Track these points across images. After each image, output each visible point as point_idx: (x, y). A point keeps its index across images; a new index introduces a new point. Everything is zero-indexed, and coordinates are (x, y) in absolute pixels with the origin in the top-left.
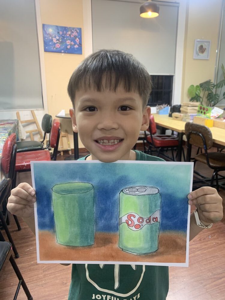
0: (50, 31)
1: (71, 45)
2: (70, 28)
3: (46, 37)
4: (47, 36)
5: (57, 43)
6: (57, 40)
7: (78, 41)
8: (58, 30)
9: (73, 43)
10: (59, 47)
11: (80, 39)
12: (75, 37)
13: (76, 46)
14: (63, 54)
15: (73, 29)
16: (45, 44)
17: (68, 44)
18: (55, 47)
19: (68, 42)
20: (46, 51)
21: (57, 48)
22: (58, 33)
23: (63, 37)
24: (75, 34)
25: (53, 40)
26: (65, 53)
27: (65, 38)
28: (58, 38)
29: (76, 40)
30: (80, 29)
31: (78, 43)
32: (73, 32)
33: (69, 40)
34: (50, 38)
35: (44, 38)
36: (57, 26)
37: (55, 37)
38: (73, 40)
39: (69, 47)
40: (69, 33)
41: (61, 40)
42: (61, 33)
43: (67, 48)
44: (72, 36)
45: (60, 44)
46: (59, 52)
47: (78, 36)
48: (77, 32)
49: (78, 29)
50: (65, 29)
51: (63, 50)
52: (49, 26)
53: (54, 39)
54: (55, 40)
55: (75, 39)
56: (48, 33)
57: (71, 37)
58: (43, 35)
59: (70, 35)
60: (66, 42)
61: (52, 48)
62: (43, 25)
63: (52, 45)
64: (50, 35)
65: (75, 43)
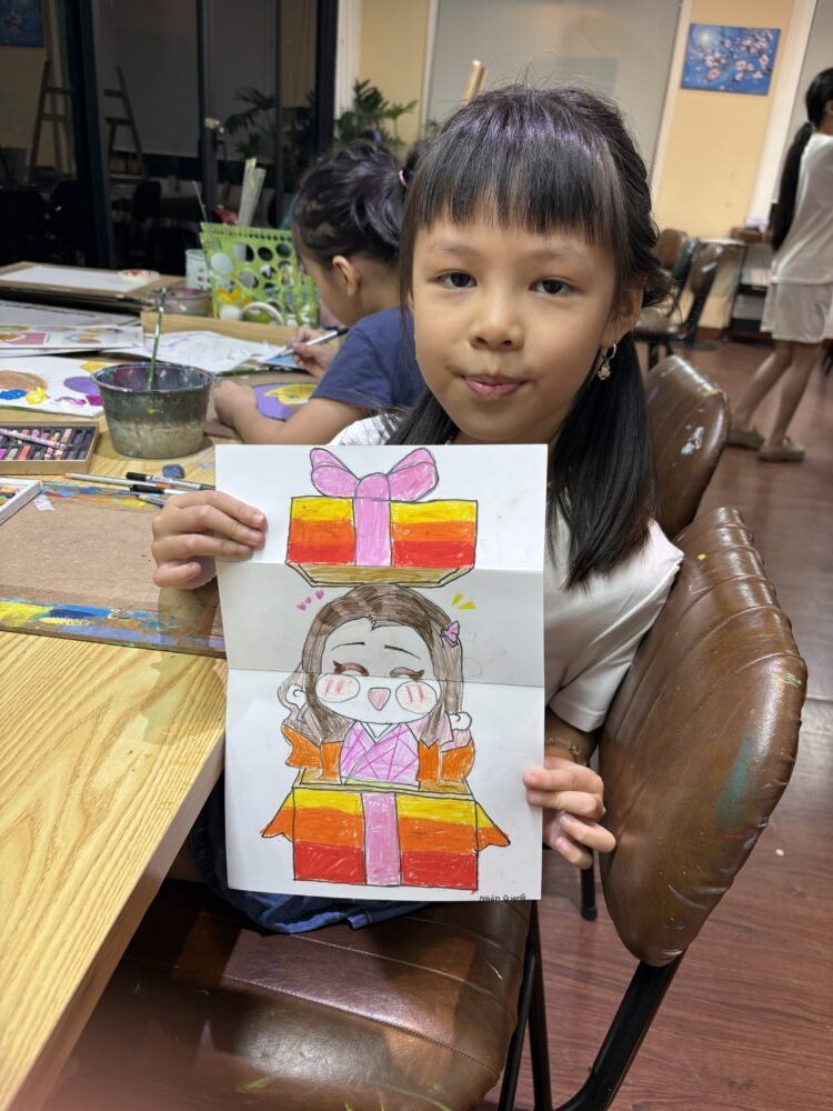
0: (706, 38)
1: (746, 71)
2: (753, 30)
3: (692, 54)
4: (693, 51)
5: (715, 67)
6: (717, 60)
7: (766, 63)
8: (723, 35)
9: (751, 67)
10: (717, 78)
11: (772, 57)
12: (760, 52)
14: (722, 95)
15: (760, 31)
16: (687, 69)
17: (740, 69)
18: (705, 77)
19: (741, 65)
20: (684, 86)
21: (710, 81)
22: (722, 43)
23: (730, 52)
24: (762, 44)
25: (704, 61)
26: (727, 91)
27: (735, 57)
28: (717, 55)
29: (761, 60)
30: (777, 33)
31: (764, 68)
32: (757, 40)
33: (744, 59)
34: (702, 55)
35: (687, 54)
36: (723, 27)
37: (713, 52)
38: (754, 59)
39: (738, 77)
40: (749, 42)
41: (723, 61)
42: (728, 43)
43: (734, 80)
44: (753, 50)
45: (720, 70)
46: (713, 88)
47: (769, 50)
48: (768, 39)
49: (772, 31)
50: (741, 32)
51: (723, 83)
52: (705, 27)
53: (709, 57)
54: (709, 62)
55: (760, 56)
56: (697, 43)
57: (749, 53)
58: (686, 50)
59: (748, 48)
60: (734, 65)
61: (699, 81)
62: (692, 27)
63: (700, 73)
64: (701, 48)
65: (757, 67)
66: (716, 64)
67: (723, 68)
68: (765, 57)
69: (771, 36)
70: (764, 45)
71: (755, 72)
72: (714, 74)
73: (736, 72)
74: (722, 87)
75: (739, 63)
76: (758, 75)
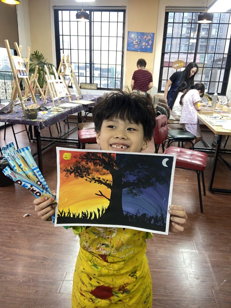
0: (133, 36)
1: (145, 45)
2: (146, 33)
4: (130, 40)
5: (136, 44)
7: (151, 43)
8: (138, 35)
9: (147, 44)
10: (137, 48)
11: (153, 41)
12: (149, 40)
13: (149, 47)
14: (139, 52)
15: (149, 34)
16: (128, 44)
17: (143, 45)
18: (134, 47)
19: (144, 44)
20: (128, 50)
22: (138, 37)
23: (140, 40)
24: (149, 37)
27: (142, 41)
28: (137, 41)
30: (154, 34)
32: (148, 36)
33: (145, 42)
34: (132, 41)
35: (128, 41)
36: (137, 32)
37: (135, 40)
38: (147, 42)
39: (143, 47)
41: (138, 43)
45: (138, 45)
46: (137, 51)
47: (151, 39)
48: (151, 36)
49: (152, 33)
50: (143, 34)
51: (139, 49)
52: (132, 32)
53: (134, 41)
54: (134, 43)
55: (149, 41)
56: (130, 37)
57: (146, 40)
58: (128, 39)
59: (145, 38)
60: (142, 44)
61: (132, 48)
62: (129, 32)
63: (132, 46)
64: (132, 39)
65: (149, 44)
67: (139, 44)
68: (150, 41)
69: (152, 35)
70: (150, 38)
72: (136, 46)
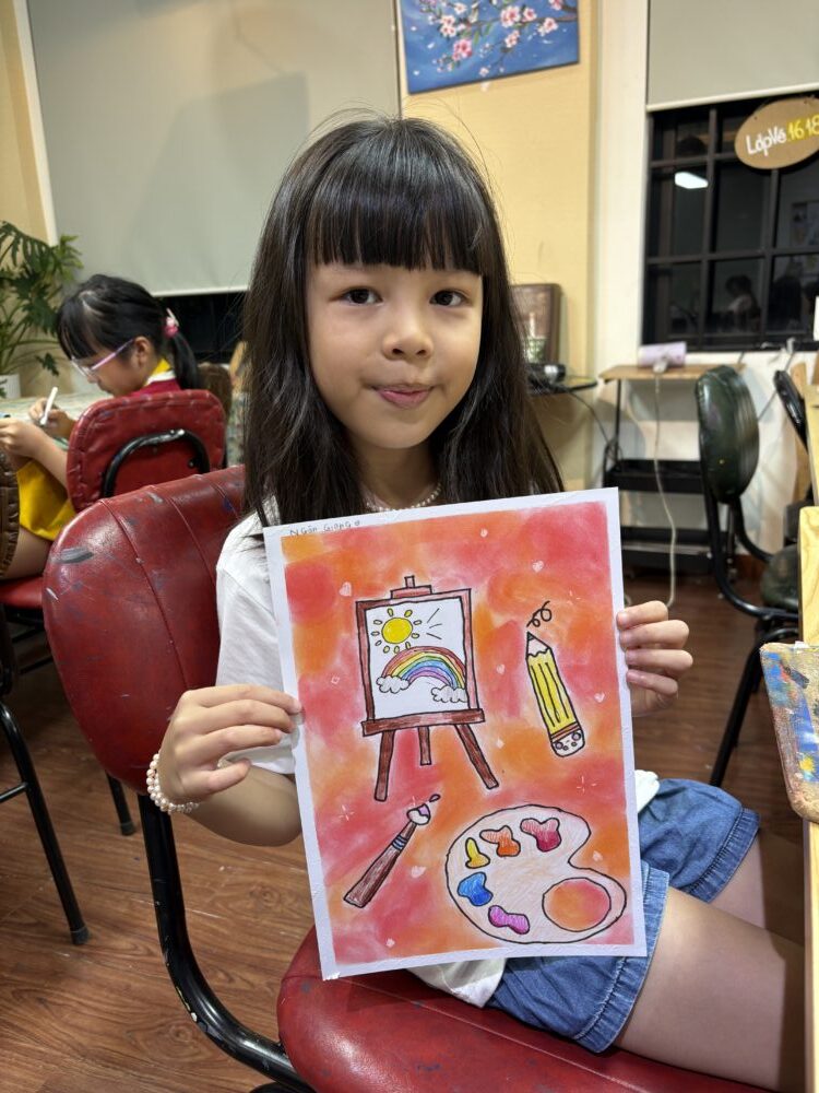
1: (522, 25)
5: (459, 34)
6: (463, 20)
9: (530, 15)
10: (470, 54)
16: (411, 50)
18: (449, 60)
19: (510, 15)
20: (413, 89)
21: (459, 63)
25: (441, 25)
26: (493, 75)
31: (557, 8)
37: (451, 5)
43: (505, 50)
45: (471, 35)
46: (470, 79)
51: (483, 63)
53: (445, 18)
54: (449, 29)
60: (497, 19)
61: (439, 71)
63: (437, 53)
65: (544, 12)
66: (462, 27)
67: (477, 30)
71: (541, 21)
72: (463, 49)
73: (503, 34)
74: (484, 71)
75: (505, 13)
76: (549, 26)
